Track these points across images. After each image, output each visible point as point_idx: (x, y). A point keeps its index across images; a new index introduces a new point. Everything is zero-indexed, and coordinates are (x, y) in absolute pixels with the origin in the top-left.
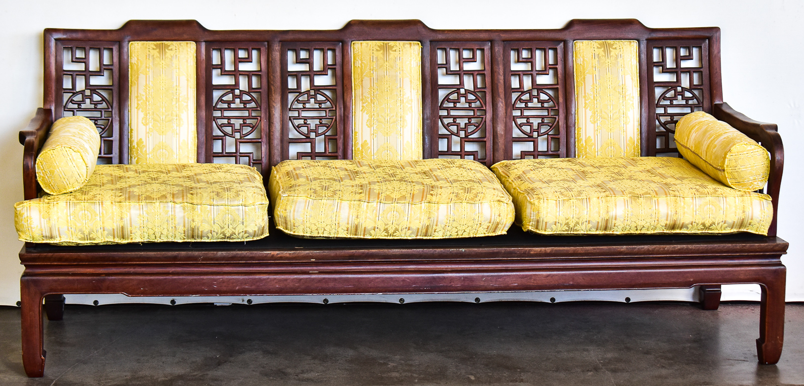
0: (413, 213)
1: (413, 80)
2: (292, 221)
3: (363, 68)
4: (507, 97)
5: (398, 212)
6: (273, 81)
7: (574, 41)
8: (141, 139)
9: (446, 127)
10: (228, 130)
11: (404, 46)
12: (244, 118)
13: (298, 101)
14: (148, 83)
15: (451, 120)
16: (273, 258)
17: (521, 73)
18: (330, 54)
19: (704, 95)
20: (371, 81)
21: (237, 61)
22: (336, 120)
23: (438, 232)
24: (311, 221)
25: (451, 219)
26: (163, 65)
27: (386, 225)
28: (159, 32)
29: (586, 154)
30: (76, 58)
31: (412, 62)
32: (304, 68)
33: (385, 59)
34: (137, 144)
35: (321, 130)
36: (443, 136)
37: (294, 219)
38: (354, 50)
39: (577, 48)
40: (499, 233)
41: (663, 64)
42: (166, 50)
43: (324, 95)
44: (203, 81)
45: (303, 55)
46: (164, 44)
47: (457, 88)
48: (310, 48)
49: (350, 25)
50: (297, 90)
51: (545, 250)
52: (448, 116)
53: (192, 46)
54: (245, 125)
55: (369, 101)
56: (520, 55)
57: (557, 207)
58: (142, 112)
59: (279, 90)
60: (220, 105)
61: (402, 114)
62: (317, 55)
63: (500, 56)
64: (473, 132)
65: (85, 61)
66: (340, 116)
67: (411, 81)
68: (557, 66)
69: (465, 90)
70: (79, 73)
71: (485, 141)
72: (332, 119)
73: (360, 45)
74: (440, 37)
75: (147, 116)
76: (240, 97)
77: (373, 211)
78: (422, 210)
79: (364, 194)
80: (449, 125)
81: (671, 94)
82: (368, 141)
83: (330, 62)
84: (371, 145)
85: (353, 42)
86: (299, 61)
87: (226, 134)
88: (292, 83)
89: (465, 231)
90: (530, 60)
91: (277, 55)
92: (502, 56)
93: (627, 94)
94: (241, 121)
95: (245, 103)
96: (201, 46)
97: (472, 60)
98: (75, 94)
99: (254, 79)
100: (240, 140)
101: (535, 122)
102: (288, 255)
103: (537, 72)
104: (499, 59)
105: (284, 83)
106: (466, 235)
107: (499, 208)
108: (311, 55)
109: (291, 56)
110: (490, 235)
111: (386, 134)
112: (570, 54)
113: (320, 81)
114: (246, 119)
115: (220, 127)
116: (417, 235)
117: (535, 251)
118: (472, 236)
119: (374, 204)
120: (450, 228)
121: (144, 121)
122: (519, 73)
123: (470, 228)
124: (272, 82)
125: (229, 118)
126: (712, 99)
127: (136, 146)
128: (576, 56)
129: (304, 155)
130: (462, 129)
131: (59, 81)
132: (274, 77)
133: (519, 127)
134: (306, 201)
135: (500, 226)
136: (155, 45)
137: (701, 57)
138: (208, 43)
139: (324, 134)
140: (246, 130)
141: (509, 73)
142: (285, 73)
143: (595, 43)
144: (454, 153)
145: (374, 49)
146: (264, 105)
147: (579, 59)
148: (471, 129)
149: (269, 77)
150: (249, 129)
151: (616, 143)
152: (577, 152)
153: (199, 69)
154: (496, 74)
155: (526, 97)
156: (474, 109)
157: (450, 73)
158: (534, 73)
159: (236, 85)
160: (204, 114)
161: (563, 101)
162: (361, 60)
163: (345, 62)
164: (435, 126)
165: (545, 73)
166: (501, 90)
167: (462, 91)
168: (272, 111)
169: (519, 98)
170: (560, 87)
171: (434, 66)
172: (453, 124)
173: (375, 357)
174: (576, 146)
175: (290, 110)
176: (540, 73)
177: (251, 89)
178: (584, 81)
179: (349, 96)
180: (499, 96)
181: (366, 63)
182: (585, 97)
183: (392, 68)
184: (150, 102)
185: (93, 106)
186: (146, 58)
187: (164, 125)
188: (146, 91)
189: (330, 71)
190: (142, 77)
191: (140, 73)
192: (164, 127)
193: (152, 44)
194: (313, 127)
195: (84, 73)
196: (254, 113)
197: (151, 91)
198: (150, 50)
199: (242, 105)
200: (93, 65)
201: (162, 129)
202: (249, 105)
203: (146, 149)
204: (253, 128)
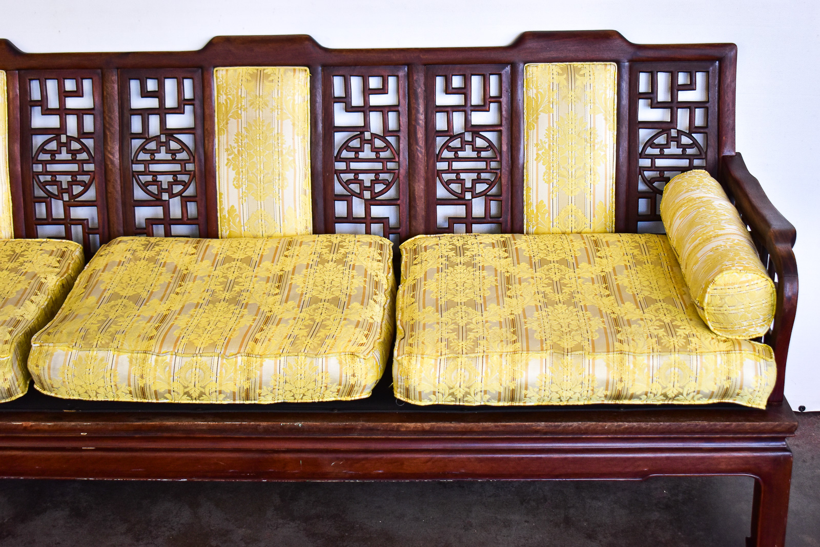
0: (224, 371)
1: (296, 122)
2: (48, 381)
3: (229, 105)
4: (430, 143)
5: (202, 369)
6: (110, 124)
7: (525, 64)
9: (346, 185)
10: (54, 190)
11: (285, 73)
12: (73, 174)
13: (144, 149)
15: (351, 176)
16: (25, 429)
17: (449, 109)
18: (187, 83)
19: (709, 142)
20: (238, 125)
21: (63, 94)
22: (195, 176)
23: (264, 396)
24: (75, 382)
25: (282, 381)
27: (185, 387)
29: (537, 224)
31: (296, 97)
32: (153, 103)
33: (258, 94)
35: (177, 189)
36: (340, 198)
37: (50, 379)
38: (217, 79)
39: (528, 74)
40: (356, 397)
41: (651, 96)
43: (179, 141)
44: (17, 125)
45: (152, 85)
47: (359, 131)
48: (159, 77)
49: (211, 44)
50: (144, 135)
51: (423, 427)
52: (347, 171)
53: (2, 75)
54: (75, 183)
55: (236, 153)
56: (449, 84)
57: (435, 370)
59: (117, 136)
60: (42, 157)
61: (280, 170)
62: (170, 85)
63: (420, 86)
64: (382, 192)
66: (200, 170)
67: (294, 124)
68: (501, 100)
69: (372, 134)
71: (399, 205)
72: (190, 174)
73: (224, 72)
74: (337, 58)
76: (67, 145)
77: (165, 369)
78: (238, 368)
79: (156, 340)
80: (349, 182)
81: (661, 140)
82: (236, 207)
83: (187, 94)
84: (240, 212)
85: (216, 69)
86: (145, 94)
87: (51, 195)
88: (136, 125)
89: (304, 395)
90: (464, 91)
91: (114, 88)
92: (423, 86)
93: (596, 141)
94: (69, 178)
95: (74, 153)
96: (13, 75)
97: (383, 91)
99: (87, 120)
100: (68, 203)
101: (468, 178)
102: (46, 428)
103: (472, 108)
104: (419, 90)
105: (125, 125)
106: (307, 399)
107: (352, 365)
108: (161, 86)
109: (134, 85)
110: (343, 399)
111: (259, 198)
112: (519, 82)
113: (174, 121)
114: (75, 176)
115: (43, 186)
116: (235, 400)
117: (407, 427)
118: (316, 400)
119: (168, 358)
120: (281, 392)
122: (447, 109)
123: (311, 391)
124: (107, 126)
125: (53, 174)
126: (720, 145)
128: (527, 86)
129: (154, 222)
130: (367, 188)
132: (110, 118)
133: (446, 184)
134: (67, 354)
135: (356, 388)
137: (708, 88)
138: (22, 72)
139: (180, 194)
140: (77, 189)
141: (432, 109)
142: (127, 112)
143: (555, 67)
144: (356, 220)
145: (244, 79)
146: (98, 157)
147: (531, 90)
148: (379, 188)
149: (104, 118)
150: (81, 189)
151: (580, 211)
152: (525, 220)
153: (11, 108)
154: (413, 112)
155: (456, 143)
156: (382, 160)
157: (350, 110)
158: (468, 109)
159: (63, 128)
160: (20, 169)
161: (508, 149)
162: (226, 94)
163: (206, 96)
164: (328, 185)
165: (484, 108)
166: (421, 134)
167: (367, 135)
168: (108, 165)
169: (446, 145)
170: (504, 129)
171: (329, 100)
172: (353, 181)
173: (212, 530)
174: (525, 213)
175: (133, 163)
176: (478, 108)
177: (82, 134)
178: (537, 122)
179: (210, 144)
180: (417, 143)
181: (232, 98)
182: (537, 145)
183: (267, 106)
189: (188, 108)
194: (165, 186)
196: (87, 167)
199: (70, 157)
202: (79, 157)
204: (87, 187)
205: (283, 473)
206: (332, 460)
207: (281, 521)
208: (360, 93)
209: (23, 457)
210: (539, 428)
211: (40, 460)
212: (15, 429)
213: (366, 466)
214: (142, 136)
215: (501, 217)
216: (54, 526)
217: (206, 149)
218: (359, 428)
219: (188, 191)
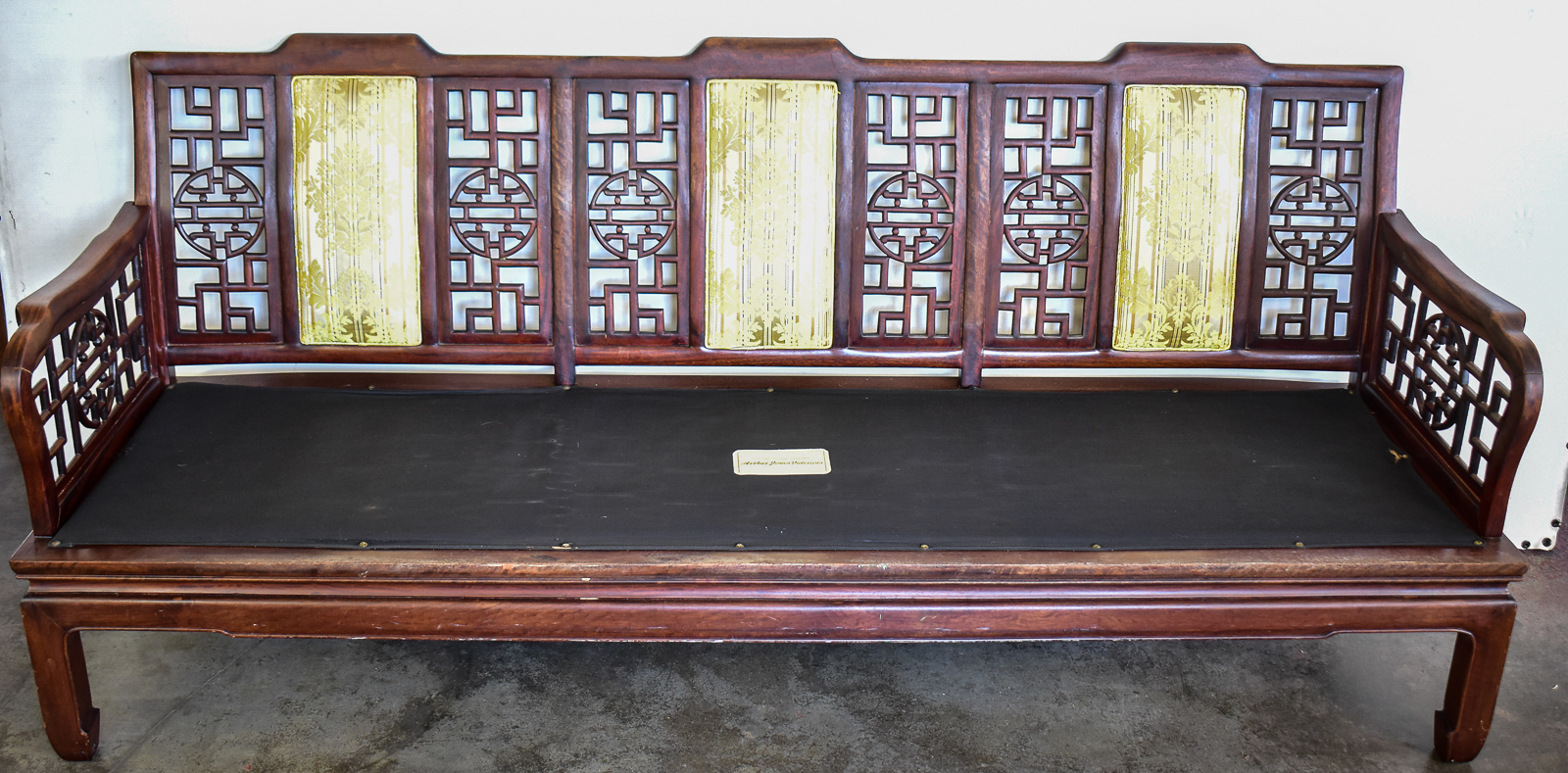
1: (819, 157)
3: (727, 132)
4: (995, 189)
6: (561, 154)
7: (1126, 85)
8: (315, 261)
9: (880, 243)
10: (478, 243)
11: (805, 90)
12: (506, 222)
13: (606, 190)
14: (325, 158)
15: (888, 231)
16: (506, 572)
17: (1023, 144)
18: (667, 100)
19: (1362, 195)
20: (740, 158)
21: (494, 112)
22: (675, 227)
26: (354, 123)
28: (347, 57)
29: (1135, 298)
30: (195, 107)
31: (820, 121)
32: (620, 126)
33: (769, 117)
34: (310, 269)
35: (650, 244)
36: (872, 260)
38: (711, 96)
39: (1130, 98)
41: (1289, 132)
42: (360, 95)
43: (654, 180)
44: (430, 153)
45: (618, 102)
46: (355, 82)
47: (903, 171)
48: (629, 90)
49: (706, 46)
50: (606, 171)
51: (1048, 569)
52: (883, 224)
53: (410, 84)
54: (508, 234)
55: (737, 197)
56: (1024, 110)
58: (315, 211)
59: (570, 171)
60: (463, 197)
61: (797, 221)
62: (644, 102)
63: (985, 112)
64: (929, 254)
65: (211, 111)
66: (684, 220)
67: (816, 159)
68: (1092, 132)
69: (918, 174)
70: (201, 135)
71: (951, 271)
72: (669, 225)
73: (722, 86)
74: (873, 72)
75: (324, 219)
76: (498, 182)
80: (884, 240)
81: (1300, 190)
82: (733, 270)
83: (667, 115)
84: (738, 278)
85: (710, 82)
86: (608, 114)
87: (473, 251)
88: (595, 155)
90: (1043, 119)
91: (567, 105)
92: (989, 112)
93: (1218, 190)
94: (501, 228)
95: (508, 193)
96: (426, 84)
97: (933, 117)
98: (194, 175)
99: (527, 148)
100: (498, 262)
101: (1044, 236)
102: (535, 571)
103: (1053, 143)
104: (984, 117)
105: (580, 155)
108: (631, 102)
109: (594, 102)
111: (766, 259)
112: (1117, 110)
113: (647, 152)
114: (509, 224)
115: (463, 237)
117: (1026, 570)
121: (319, 229)
122: (1019, 144)
124: (557, 156)
125: (479, 222)
126: (1376, 198)
127: (308, 273)
128: (1128, 115)
129: (616, 289)
130: (909, 248)
131: (163, 151)
132: (561, 146)
133: (1015, 244)
136: (340, 84)
137: (1361, 122)
138: (439, 80)
139: (653, 251)
140: (510, 244)
141: (1000, 142)
142: (582, 138)
143: (1166, 91)
144: (893, 291)
145: (749, 96)
146: (542, 199)
147: (1133, 121)
148: (924, 248)
149: (552, 146)
150: (516, 242)
151: (1193, 282)
152: (1117, 294)
153: (422, 129)
154: (976, 146)
155: (1030, 190)
156: (932, 211)
157: (890, 141)
158: (1048, 144)
159: (492, 159)
160: (433, 214)
161: (1099, 198)
162: (724, 116)
163: (695, 119)
164: (857, 243)
165: (1068, 143)
166: (984, 176)
167: (912, 177)
168: (557, 210)
169: (1017, 192)
170: (1094, 171)
171: (861, 127)
172: (892, 238)
173: (720, 707)
174: (1118, 284)
175: (590, 208)
176: (1059, 143)
177: (520, 167)
178: (1141, 165)
179: (700, 185)
180: (980, 188)
181: (732, 123)
182: (1140, 194)
183: (781, 134)
184: (330, 194)
185: (227, 198)
186: (322, 110)
187: (356, 238)
188: (321, 173)
189: (667, 135)
190: (314, 146)
191: (312, 137)
192: (356, 241)
193: (333, 81)
194: (634, 240)
195: (210, 135)
196: (525, 213)
197: (330, 174)
198: (330, 94)
199: (502, 199)
200: (228, 120)
201: (352, 245)
202: (515, 198)
203: (325, 280)
204: (524, 240)
205: (856, 631)
206: (922, 613)
207: (810, 694)
208: (903, 119)
209: (499, 610)
210: (1199, 571)
211: (521, 615)
212: (491, 573)
213: (967, 621)
214: (604, 172)
215: (1084, 289)
216: (503, 704)
217: (693, 191)
218: (963, 571)
219: (666, 248)
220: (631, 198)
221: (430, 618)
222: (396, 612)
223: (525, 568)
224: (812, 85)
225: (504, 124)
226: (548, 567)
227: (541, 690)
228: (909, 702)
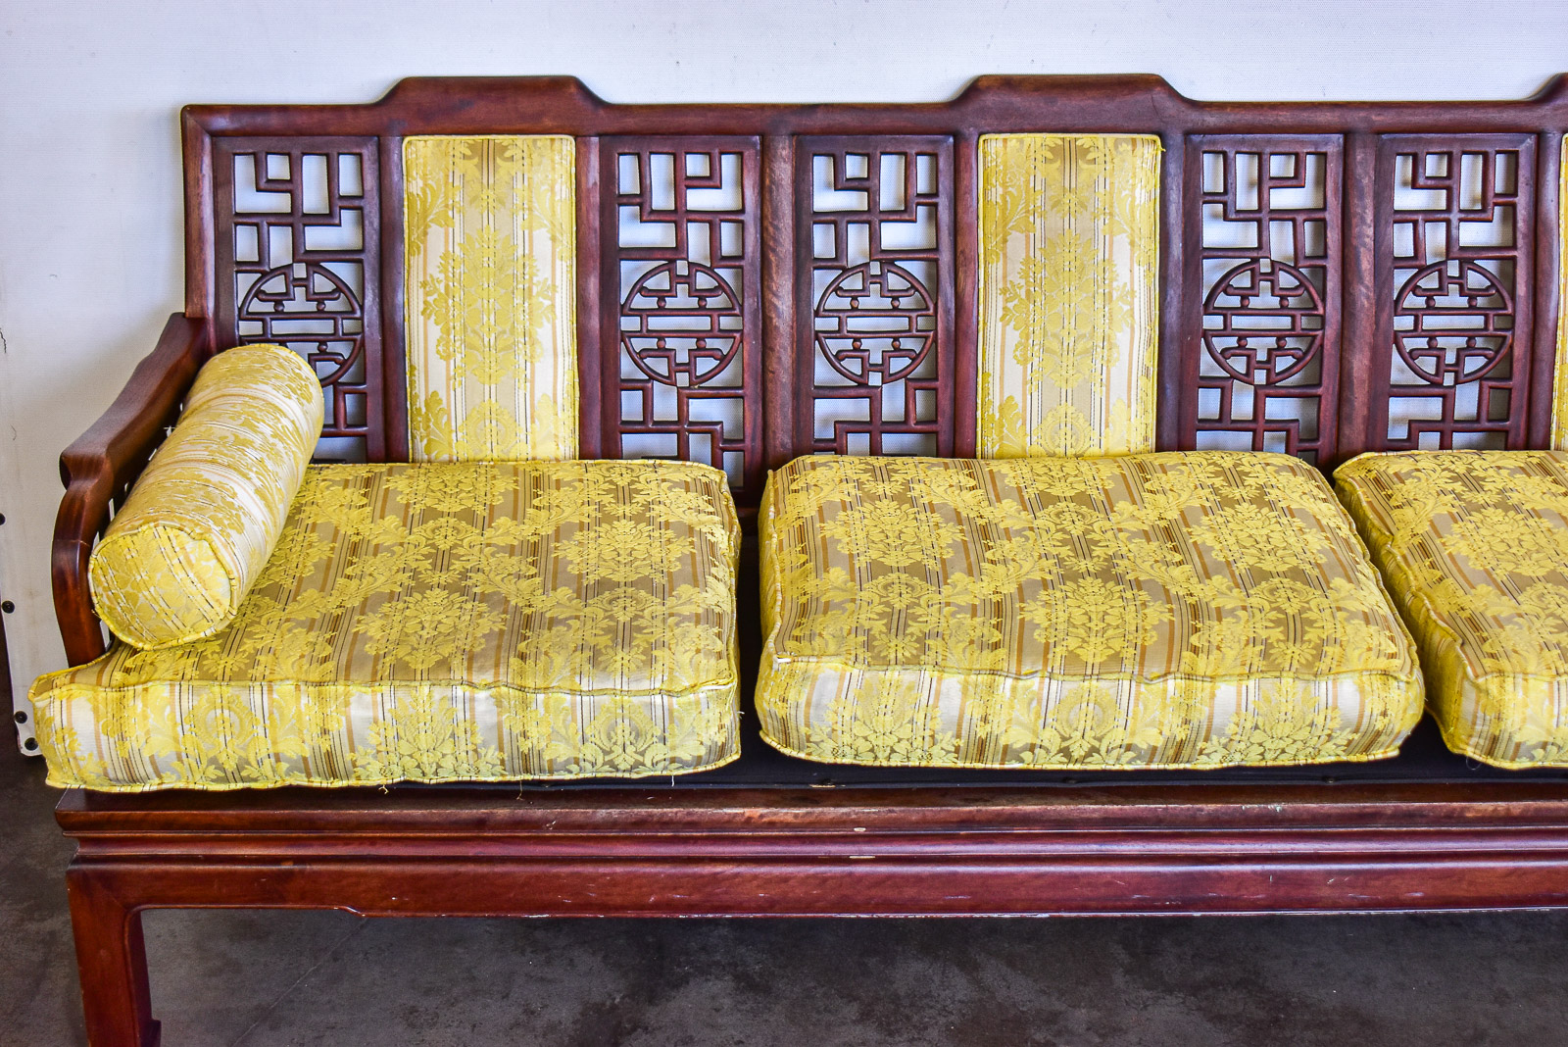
0: (1141, 707)
1: (1137, 240)
2: (803, 730)
3: (1009, 206)
4: (1382, 279)
5: (1100, 705)
6: (776, 240)
7: (1564, 133)
8: (435, 393)
9: (1221, 357)
10: (661, 366)
11: (1116, 147)
12: (700, 336)
13: (838, 289)
14: (451, 249)
15: (1232, 342)
16: (748, 822)
17: (1420, 217)
18: (922, 164)
20: (1028, 243)
21: (682, 183)
22: (935, 340)
23: (1208, 755)
24: (854, 731)
25: (1249, 725)
26: (491, 200)
27: (1064, 739)
28: (480, 110)
30: (269, 181)
31: (1137, 191)
32: (854, 201)
33: (1067, 185)
34: (427, 405)
35: (897, 364)
36: (1210, 382)
37: (808, 725)
38: (984, 157)
40: (1378, 754)
42: (498, 160)
43: (905, 274)
44: (594, 241)
45: (854, 166)
46: (491, 143)
47: (1251, 258)
48: (870, 151)
49: (974, 89)
50: (837, 263)
51: (1508, 809)
52: (1226, 331)
53: (567, 145)
54: (703, 353)
55: (1023, 296)
56: (1421, 170)
57: (1551, 702)
58: (437, 324)
59: (789, 264)
60: (639, 302)
61: (1107, 329)
62: (890, 168)
63: (1367, 173)
64: (1288, 373)
65: (290, 186)
66: (947, 329)
67: (1132, 243)
68: (1516, 200)
69: (1273, 262)
70: (277, 219)
71: (1320, 396)
72: (927, 338)
73: (1000, 144)
74: (1211, 119)
75: (449, 335)
76: (688, 279)
77: (1030, 704)
78: (1168, 701)
79: (1006, 650)
80: (1227, 354)
82: (1018, 399)
83: (922, 185)
84: (1024, 410)
85: (983, 137)
86: (840, 184)
87: (653, 376)
88: (822, 242)
89: (1283, 751)
90: (1447, 183)
91: (784, 171)
92: (1372, 173)
94: (692, 343)
95: (701, 295)
96: (587, 145)
97: (1294, 182)
98: (266, 275)
99: (727, 231)
100: (688, 391)
101: (1451, 345)
102: (790, 819)
103: (1463, 216)
104: (1366, 181)
105: (803, 242)
106: (1285, 761)
107: (1383, 694)
108: (873, 168)
109: (821, 167)
110: (1353, 758)
111: (1064, 382)
112: (1552, 168)
113: (894, 235)
114: (703, 339)
115: (638, 358)
116: (1151, 761)
117: (1478, 811)
118: (1302, 762)
119: (1034, 683)
120: (1242, 746)
121: (441, 348)
122: (1415, 217)
123: (1299, 745)
124: (771, 243)
125: (661, 335)
127: (424, 410)
129: (851, 427)
130: (1261, 365)
131: (225, 241)
132: (776, 228)
133: (1410, 357)
134: (842, 678)
135: (1382, 738)
136: (471, 147)
138: (607, 138)
139: (903, 374)
140: (704, 365)
141: (1388, 216)
142: (805, 217)
144: (1239, 425)
145: (1039, 157)
146: (750, 303)
148: (1282, 363)
149: (763, 230)
150: (712, 363)
152: (1554, 426)
153: (584, 208)
154: (1355, 221)
155: (1430, 282)
156: (1293, 312)
157: (1233, 216)
158: (1454, 217)
159: (680, 248)
160: (598, 326)
161: (1527, 291)
162: (1004, 185)
163: (962, 189)
164: (1190, 357)
165: (1483, 216)
166: (1366, 264)
167: (1265, 266)
168: (771, 319)
169: (1412, 284)
170: (1521, 254)
171: (1194, 197)
172: (1238, 351)
173: (1023, 1012)
174: (1555, 411)
175: (817, 314)
176: (1469, 216)
177: (717, 257)
179: (969, 281)
180: (1361, 280)
181: (1015, 194)
183: (1085, 207)
184: (457, 299)
185: (312, 306)
186: (447, 183)
187: (493, 359)
188: (445, 271)
189: (921, 211)
190: (436, 233)
191: (432, 221)
192: (493, 364)
193: (460, 143)
194: (876, 358)
195: (289, 220)
196: (726, 322)
197: (457, 271)
198: (456, 160)
199: (694, 302)
200: (313, 199)
201: (487, 370)
202: (711, 302)
203: (449, 419)
204: (724, 360)
205: (1236, 899)
206: (1330, 873)
208: (1251, 185)
209: (737, 875)
211: (769, 881)
212: (728, 822)
213: (1393, 883)
214: (836, 264)
215: (1507, 420)
216: (717, 1010)
217: (960, 290)
218: (1389, 812)
219: (919, 370)
220: (873, 300)
221: (640, 887)
222: (592, 878)
223: (775, 814)
224: (1124, 140)
225: (697, 199)
226: (807, 813)
227: (767, 990)
228: (1288, 1003)
